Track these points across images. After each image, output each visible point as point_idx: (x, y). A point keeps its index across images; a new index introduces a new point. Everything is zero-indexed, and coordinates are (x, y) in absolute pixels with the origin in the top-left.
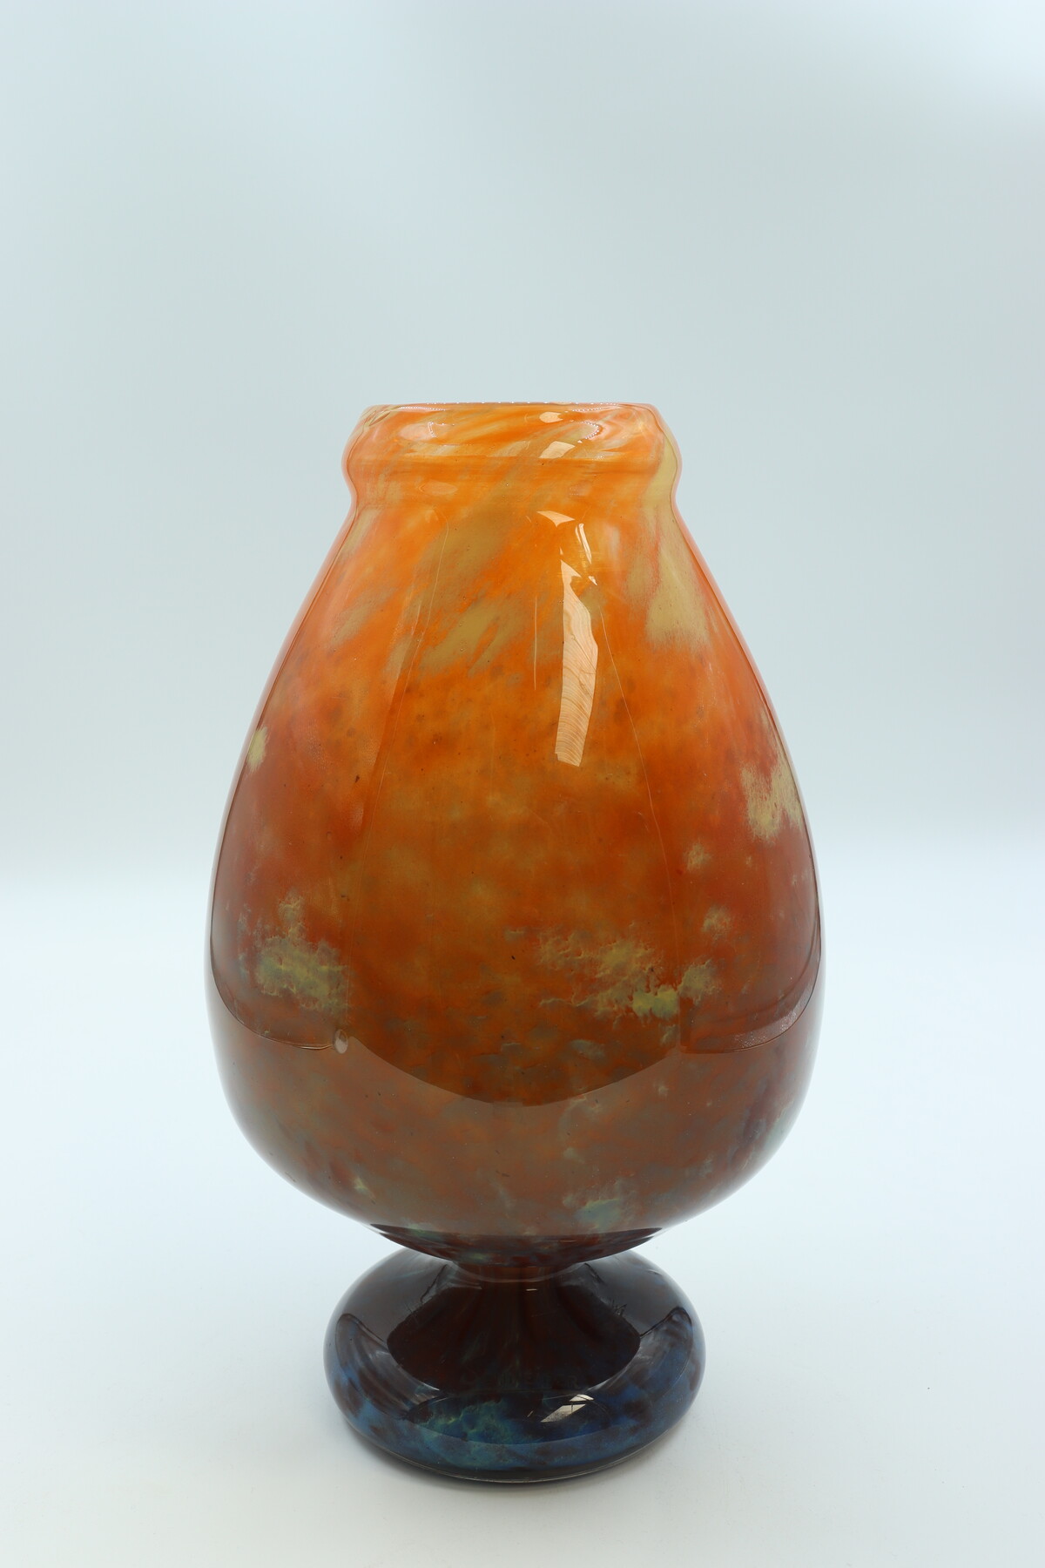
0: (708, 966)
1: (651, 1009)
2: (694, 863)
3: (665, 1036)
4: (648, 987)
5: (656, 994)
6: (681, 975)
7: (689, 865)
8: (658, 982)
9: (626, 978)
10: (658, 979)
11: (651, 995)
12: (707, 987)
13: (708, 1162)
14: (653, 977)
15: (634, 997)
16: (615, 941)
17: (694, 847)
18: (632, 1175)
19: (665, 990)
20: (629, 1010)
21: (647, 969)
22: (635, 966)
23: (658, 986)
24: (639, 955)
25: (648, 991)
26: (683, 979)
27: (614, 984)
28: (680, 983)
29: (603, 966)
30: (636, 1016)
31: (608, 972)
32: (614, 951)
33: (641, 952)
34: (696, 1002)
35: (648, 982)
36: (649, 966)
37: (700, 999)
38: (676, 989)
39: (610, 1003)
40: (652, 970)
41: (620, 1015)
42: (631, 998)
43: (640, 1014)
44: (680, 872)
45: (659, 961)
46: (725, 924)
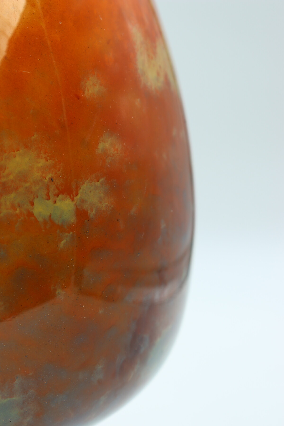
0: (102, 184)
1: (50, 216)
2: (90, 92)
3: (63, 242)
4: (48, 195)
5: (55, 202)
6: (78, 188)
7: (86, 92)
8: (57, 191)
9: (28, 185)
10: (58, 188)
11: (50, 202)
12: (101, 203)
13: (99, 367)
14: (52, 187)
15: (35, 202)
16: (18, 150)
17: (90, 78)
18: (31, 374)
19: (63, 200)
20: (30, 214)
21: (47, 178)
22: (37, 175)
23: (58, 195)
24: (40, 165)
25: (49, 199)
26: (80, 191)
27: (17, 189)
28: (77, 195)
29: (7, 172)
30: (36, 219)
31: (11, 177)
32: (17, 159)
33: (42, 163)
34: (92, 214)
35: (48, 189)
36: (50, 176)
37: (94, 212)
38: (73, 200)
39: (13, 207)
40: (52, 180)
41: (22, 218)
42: (32, 204)
43: (40, 219)
44: (78, 98)
45: (58, 173)
46: (117, 150)
